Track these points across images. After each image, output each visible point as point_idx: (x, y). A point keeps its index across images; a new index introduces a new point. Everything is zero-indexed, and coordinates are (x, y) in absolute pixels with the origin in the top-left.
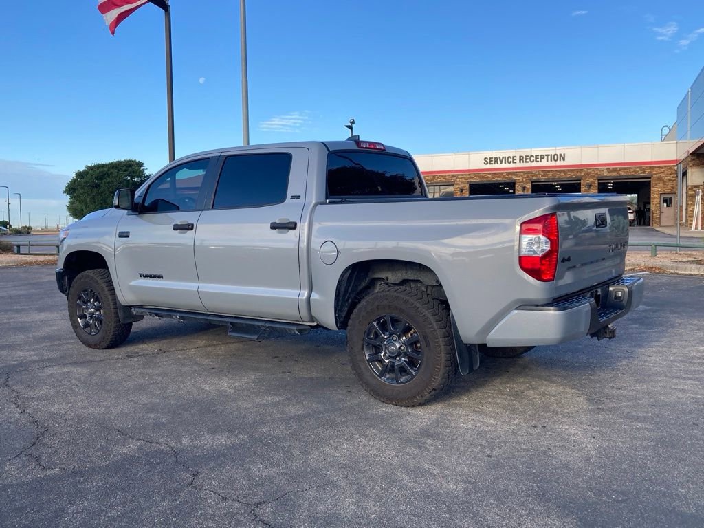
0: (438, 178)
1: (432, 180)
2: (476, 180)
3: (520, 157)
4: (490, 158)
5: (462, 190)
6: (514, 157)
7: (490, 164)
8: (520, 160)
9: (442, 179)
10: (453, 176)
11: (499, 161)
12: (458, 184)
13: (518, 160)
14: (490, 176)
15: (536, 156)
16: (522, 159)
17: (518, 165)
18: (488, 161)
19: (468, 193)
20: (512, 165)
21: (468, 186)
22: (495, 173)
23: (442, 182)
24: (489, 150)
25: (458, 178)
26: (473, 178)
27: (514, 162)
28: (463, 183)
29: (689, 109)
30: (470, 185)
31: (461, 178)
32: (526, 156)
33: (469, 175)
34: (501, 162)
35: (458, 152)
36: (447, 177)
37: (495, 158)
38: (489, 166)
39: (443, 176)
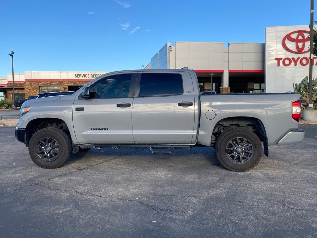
0: (53, 83)
1: (50, 83)
2: (71, 84)
3: (91, 75)
4: (78, 75)
5: (65, 89)
6: (88, 75)
7: (78, 77)
8: (91, 76)
9: (55, 83)
10: (60, 82)
11: (82, 76)
12: (63, 86)
13: (90, 76)
14: (78, 83)
15: (98, 75)
16: (92, 76)
17: (90, 78)
18: (77, 76)
19: (68, 90)
20: (87, 78)
21: (68, 87)
22: (80, 82)
23: (55, 84)
24: (77, 71)
25: (63, 83)
26: (70, 83)
27: (88, 77)
28: (65, 85)
29: (158, 60)
30: (69, 86)
31: (64, 83)
32: (94, 75)
33: (68, 82)
34: (83, 77)
35: (62, 71)
36: (58, 82)
37: (80, 75)
38: (77, 78)
39: (55, 82)
